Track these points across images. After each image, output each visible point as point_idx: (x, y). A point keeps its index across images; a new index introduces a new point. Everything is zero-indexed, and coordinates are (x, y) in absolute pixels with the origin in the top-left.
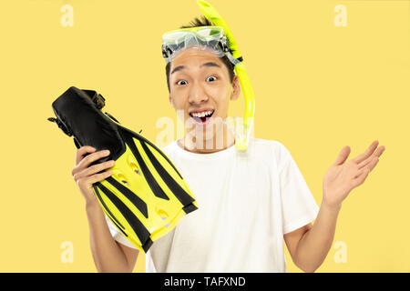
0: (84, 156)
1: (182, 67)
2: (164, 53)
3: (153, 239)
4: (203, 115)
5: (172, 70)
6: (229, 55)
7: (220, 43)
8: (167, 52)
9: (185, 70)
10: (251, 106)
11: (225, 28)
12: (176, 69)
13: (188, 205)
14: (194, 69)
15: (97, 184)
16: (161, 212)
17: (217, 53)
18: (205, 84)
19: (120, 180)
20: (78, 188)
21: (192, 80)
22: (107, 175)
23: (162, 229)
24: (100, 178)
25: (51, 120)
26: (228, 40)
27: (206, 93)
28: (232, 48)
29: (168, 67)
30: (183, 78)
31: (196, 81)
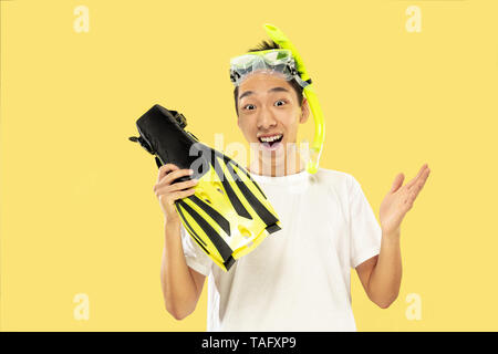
0: (167, 173)
1: (250, 93)
2: (232, 77)
3: (235, 256)
4: (272, 139)
5: (240, 95)
6: (297, 78)
7: (288, 67)
8: (235, 76)
9: (253, 95)
10: (321, 129)
11: (292, 51)
12: (245, 95)
13: (272, 224)
14: (262, 94)
15: (179, 202)
16: (243, 230)
17: (285, 77)
18: (272, 109)
19: (203, 199)
20: (160, 205)
21: (261, 106)
22: (189, 193)
23: (244, 247)
24: (183, 195)
25: (133, 139)
26: (296, 63)
27: (274, 118)
28: (300, 70)
29: (236, 92)
30: (251, 102)
31: (264, 106)
